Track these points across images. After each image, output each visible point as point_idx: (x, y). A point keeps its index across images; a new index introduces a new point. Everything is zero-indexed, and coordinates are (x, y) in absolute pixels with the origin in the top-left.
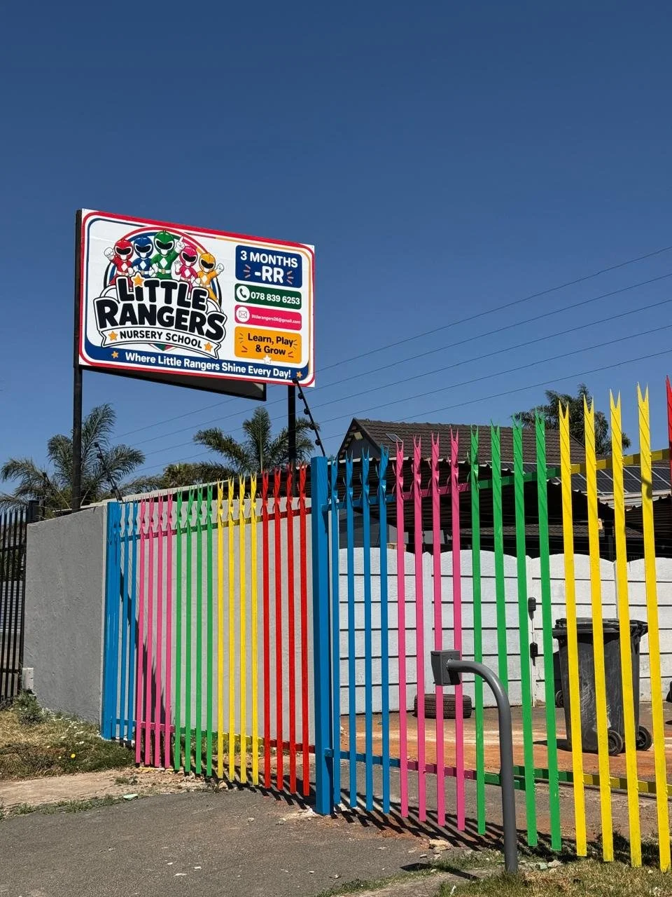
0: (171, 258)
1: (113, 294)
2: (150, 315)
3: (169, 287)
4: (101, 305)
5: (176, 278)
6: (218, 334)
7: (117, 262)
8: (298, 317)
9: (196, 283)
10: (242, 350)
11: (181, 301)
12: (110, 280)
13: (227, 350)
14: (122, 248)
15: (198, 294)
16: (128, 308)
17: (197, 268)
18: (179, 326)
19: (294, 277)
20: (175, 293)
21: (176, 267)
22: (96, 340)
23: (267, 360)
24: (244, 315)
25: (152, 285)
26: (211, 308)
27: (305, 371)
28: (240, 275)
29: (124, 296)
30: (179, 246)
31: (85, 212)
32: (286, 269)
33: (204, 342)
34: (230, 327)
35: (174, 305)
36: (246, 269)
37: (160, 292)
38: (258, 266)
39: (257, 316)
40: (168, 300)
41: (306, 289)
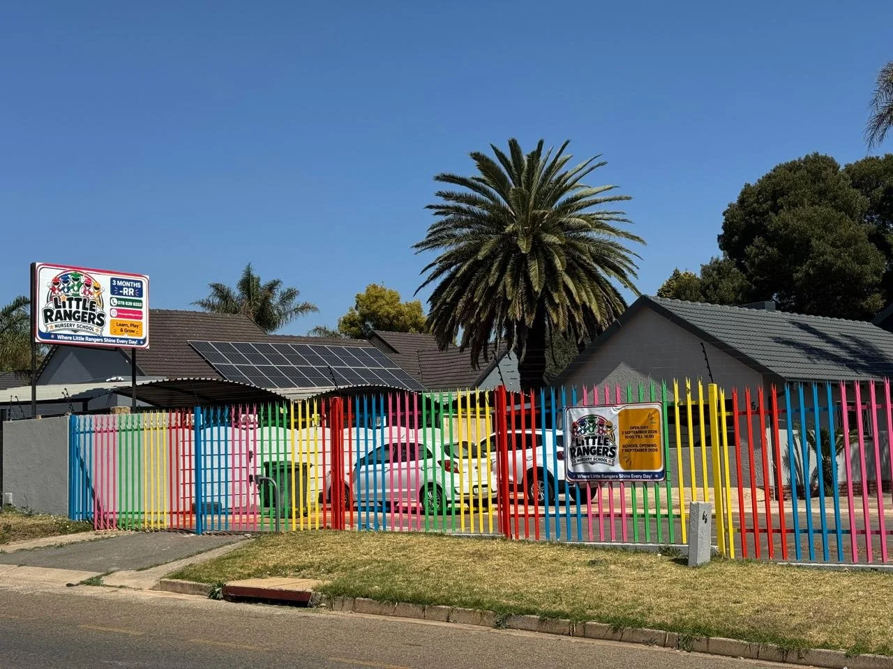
0: (79, 286)
1: (51, 306)
2: (69, 315)
3: (78, 300)
4: (46, 311)
5: (82, 295)
6: (102, 324)
7: (53, 290)
8: (141, 313)
9: (91, 298)
10: (113, 331)
11: (84, 308)
12: (50, 298)
13: (106, 331)
14: (56, 282)
15: (92, 303)
16: (59, 312)
17: (92, 290)
18: (83, 321)
19: (139, 292)
20: (81, 303)
21: (82, 290)
22: (43, 330)
23: (126, 336)
24: (115, 313)
25: (70, 300)
26: (98, 310)
27: (144, 341)
28: (113, 292)
29: (57, 306)
30: (83, 279)
31: (37, 264)
32: (135, 288)
33: (95, 327)
34: (107, 319)
35: (81, 310)
36: (116, 290)
37: (74, 303)
38: (121, 288)
39: (121, 313)
40: (78, 307)
41: (144, 299)
